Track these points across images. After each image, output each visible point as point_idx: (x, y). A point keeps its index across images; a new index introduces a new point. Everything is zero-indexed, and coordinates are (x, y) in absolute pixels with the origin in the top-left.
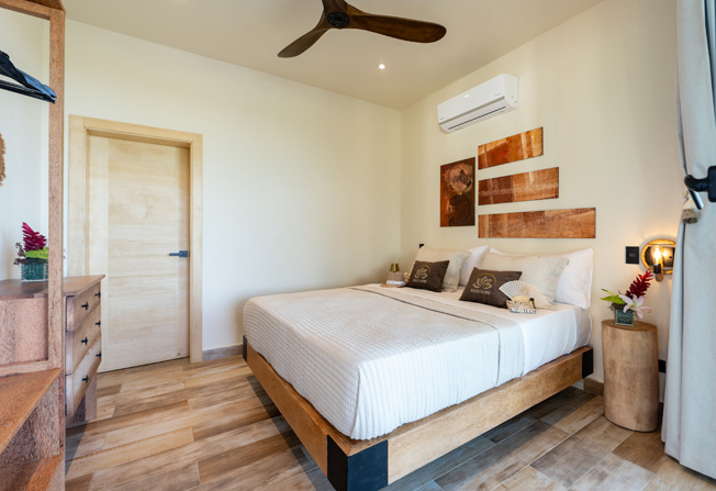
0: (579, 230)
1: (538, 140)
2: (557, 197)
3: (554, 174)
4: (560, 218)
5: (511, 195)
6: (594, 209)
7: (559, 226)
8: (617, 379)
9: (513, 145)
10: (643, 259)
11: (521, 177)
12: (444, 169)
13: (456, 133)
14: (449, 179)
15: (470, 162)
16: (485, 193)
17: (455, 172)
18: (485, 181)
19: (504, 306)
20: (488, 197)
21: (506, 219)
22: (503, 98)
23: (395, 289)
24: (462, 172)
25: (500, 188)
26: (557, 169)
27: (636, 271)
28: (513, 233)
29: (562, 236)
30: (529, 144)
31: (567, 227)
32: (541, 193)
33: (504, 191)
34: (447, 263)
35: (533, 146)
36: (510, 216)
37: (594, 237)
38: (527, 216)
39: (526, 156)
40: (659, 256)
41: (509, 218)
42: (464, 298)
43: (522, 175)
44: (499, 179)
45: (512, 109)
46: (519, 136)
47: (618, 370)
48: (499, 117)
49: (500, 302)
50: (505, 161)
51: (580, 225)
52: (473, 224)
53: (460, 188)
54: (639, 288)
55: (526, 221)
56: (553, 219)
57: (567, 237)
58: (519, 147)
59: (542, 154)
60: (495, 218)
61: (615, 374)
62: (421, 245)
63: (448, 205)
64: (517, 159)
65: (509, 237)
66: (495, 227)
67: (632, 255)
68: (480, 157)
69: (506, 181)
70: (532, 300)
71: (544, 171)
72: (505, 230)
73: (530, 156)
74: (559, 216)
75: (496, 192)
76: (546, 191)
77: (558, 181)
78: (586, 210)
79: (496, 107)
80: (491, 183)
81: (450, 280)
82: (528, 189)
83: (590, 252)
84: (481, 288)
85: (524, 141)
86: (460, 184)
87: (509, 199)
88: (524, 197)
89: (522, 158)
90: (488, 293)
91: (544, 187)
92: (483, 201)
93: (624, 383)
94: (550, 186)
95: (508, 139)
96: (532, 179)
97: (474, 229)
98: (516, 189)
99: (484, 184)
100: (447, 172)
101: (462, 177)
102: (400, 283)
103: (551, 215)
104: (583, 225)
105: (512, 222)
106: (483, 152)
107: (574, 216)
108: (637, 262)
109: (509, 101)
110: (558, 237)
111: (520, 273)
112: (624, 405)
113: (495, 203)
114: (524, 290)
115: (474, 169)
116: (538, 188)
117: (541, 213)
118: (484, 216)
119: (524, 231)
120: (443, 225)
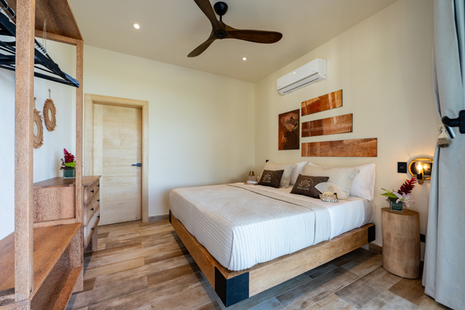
0: (366, 152)
1: (339, 97)
2: (351, 131)
3: (350, 117)
4: (354, 144)
5: (322, 131)
6: (376, 139)
7: (353, 149)
8: (392, 244)
9: (323, 101)
10: (410, 170)
11: (328, 120)
12: (281, 116)
13: (287, 95)
14: (283, 122)
15: (297, 112)
16: (306, 130)
17: (288, 118)
18: (306, 123)
19: (318, 197)
20: (308, 132)
21: (319, 145)
22: (317, 73)
23: (252, 186)
24: (292, 118)
25: (315, 127)
26: (352, 114)
27: (405, 177)
28: (323, 154)
29: (355, 156)
30: (333, 100)
31: (358, 150)
32: (341, 129)
33: (318, 129)
34: (282, 171)
35: (336, 101)
36: (321, 143)
37: (376, 156)
38: (332, 144)
39: (331, 107)
40: (420, 168)
41: (321, 145)
42: (294, 192)
43: (329, 119)
44: (314, 121)
45: (323, 79)
46: (327, 95)
47: (392, 239)
48: (315, 85)
49: (316, 195)
50: (318, 111)
51: (367, 149)
52: (298, 148)
53: (290, 127)
54: (407, 188)
55: (331, 147)
56: (349, 145)
57: (358, 156)
58: (327, 102)
59: (342, 106)
60: (312, 145)
61: (390, 241)
62: (267, 161)
63: (283, 138)
64: (326, 109)
65: (321, 156)
66: (312, 150)
67: (402, 167)
68: (302, 109)
69: (319, 123)
70: (335, 194)
71: (343, 116)
72: (318, 152)
73: (334, 107)
75: (313, 129)
76: (345, 128)
77: (352, 122)
78: (371, 140)
79: (313, 79)
80: (310, 124)
81: (284, 181)
82: (332, 127)
83: (373, 166)
84: (303, 187)
85: (330, 98)
86: (291, 125)
87: (320, 133)
88: (330, 132)
89: (329, 109)
90: (308, 189)
91: (343, 125)
92: (305, 135)
93: (396, 247)
94: (347, 125)
95: (320, 97)
96: (335, 121)
97: (299, 151)
98: (325, 127)
99: (305, 125)
100: (283, 118)
101: (291, 121)
102: (255, 182)
103: (347, 143)
104: (369, 148)
105: (322, 147)
106: (305, 106)
107: (363, 143)
108: (406, 172)
109: (321, 75)
110: (352, 156)
111: (328, 178)
112: (396, 261)
113: (312, 136)
114: (330, 188)
115: (299, 116)
116: (339, 126)
117: (341, 142)
118: (305, 144)
119: (330, 153)
120: (280, 149)
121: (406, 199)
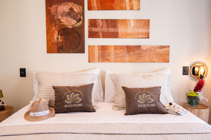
0: (161, 58)
2: (148, 38)
3: (147, 23)
4: (151, 51)
5: (117, 33)
6: (169, 47)
7: (150, 55)
11: (125, 22)
14: (56, 12)
15: (80, 2)
16: (94, 29)
18: (95, 20)
20: (97, 33)
21: (113, 49)
24: (71, 9)
25: (108, 27)
26: (149, 20)
28: (118, 59)
29: (152, 61)
31: (155, 56)
32: (139, 34)
33: (111, 30)
35: (134, 2)
36: (116, 47)
37: (168, 62)
38: (129, 49)
39: (128, 8)
40: (203, 71)
41: (115, 49)
43: (126, 20)
44: (107, 20)
50: (112, 8)
51: (162, 55)
52: (83, 52)
53: (69, 22)
55: (128, 52)
56: (147, 51)
57: (154, 62)
59: (139, 9)
60: (103, 48)
63: (56, 35)
64: (122, 8)
65: (115, 62)
66: (103, 55)
69: (113, 23)
71: (141, 20)
72: (112, 57)
73: (132, 9)
74: (151, 49)
75: (105, 29)
76: (142, 33)
77: (149, 28)
78: (165, 47)
80: (101, 23)
82: (129, 30)
86: (70, 19)
87: (115, 35)
88: (126, 36)
89: (126, 9)
91: (141, 30)
92: (92, 35)
94: (145, 31)
96: (132, 24)
97: (85, 56)
98: (121, 29)
99: (93, 23)
100: (54, 6)
101: (71, 14)
103: (145, 49)
105: (117, 51)
107: (159, 50)
110: (149, 62)
113: (104, 37)
115: (83, 9)
116: (137, 30)
117: (139, 47)
118: (94, 47)
119: (127, 58)
120: (49, 51)
121: (200, 95)
